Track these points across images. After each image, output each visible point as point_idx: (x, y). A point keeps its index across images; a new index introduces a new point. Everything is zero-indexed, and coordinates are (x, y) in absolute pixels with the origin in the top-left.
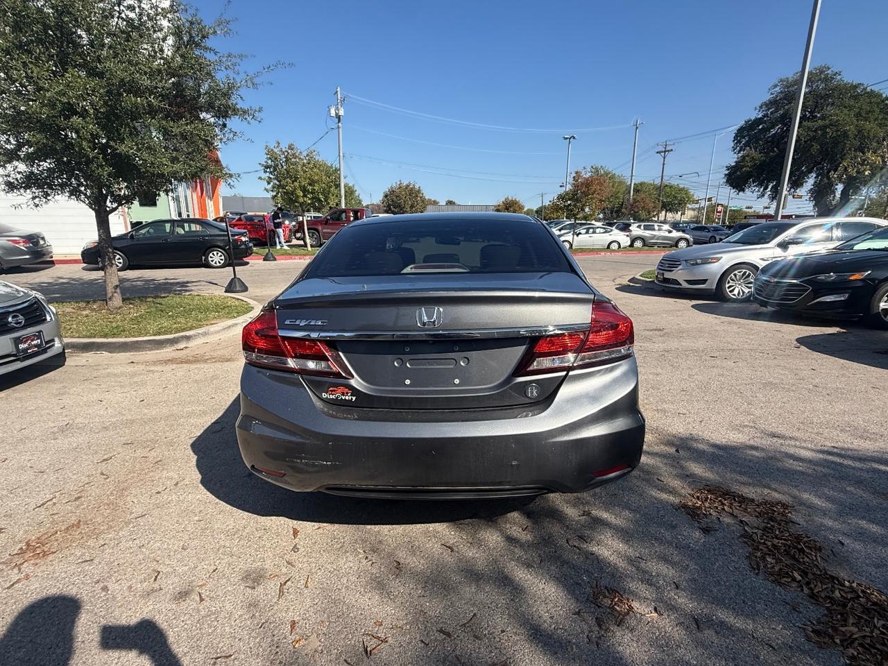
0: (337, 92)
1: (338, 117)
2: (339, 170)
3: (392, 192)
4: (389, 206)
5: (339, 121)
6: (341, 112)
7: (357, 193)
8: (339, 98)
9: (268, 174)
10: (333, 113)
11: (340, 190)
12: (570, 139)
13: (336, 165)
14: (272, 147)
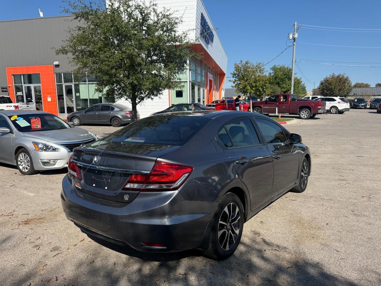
0: (294, 25)
1: (294, 39)
2: (292, 70)
3: (326, 81)
4: (323, 90)
5: (294, 41)
6: (296, 36)
7: (302, 83)
8: (296, 28)
9: (234, 78)
10: (291, 37)
11: (291, 82)
13: (290, 67)
14: (238, 64)
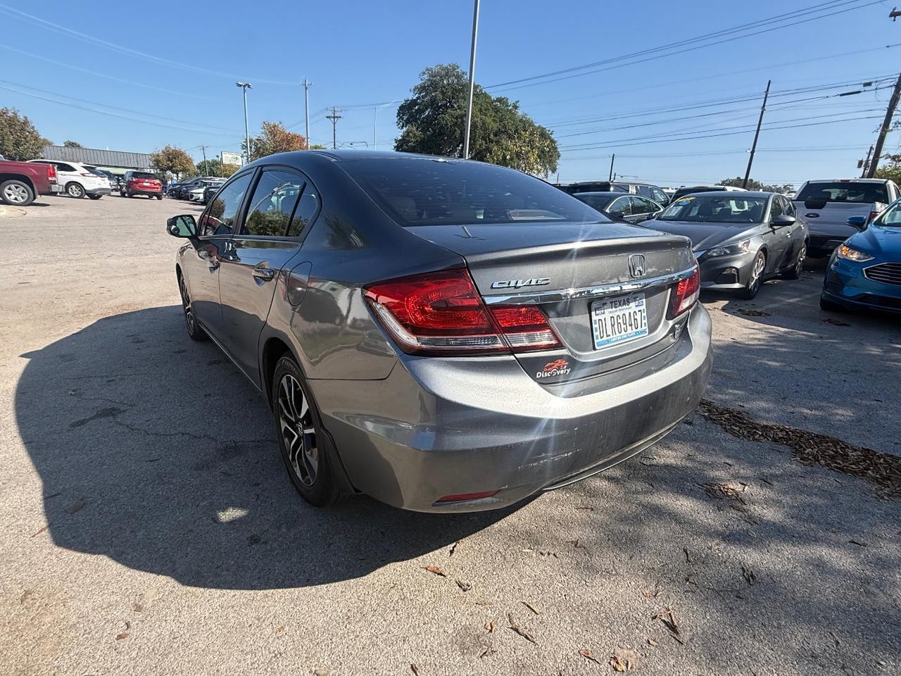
12: (244, 86)
